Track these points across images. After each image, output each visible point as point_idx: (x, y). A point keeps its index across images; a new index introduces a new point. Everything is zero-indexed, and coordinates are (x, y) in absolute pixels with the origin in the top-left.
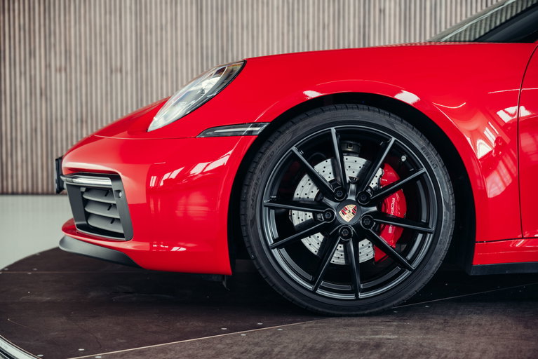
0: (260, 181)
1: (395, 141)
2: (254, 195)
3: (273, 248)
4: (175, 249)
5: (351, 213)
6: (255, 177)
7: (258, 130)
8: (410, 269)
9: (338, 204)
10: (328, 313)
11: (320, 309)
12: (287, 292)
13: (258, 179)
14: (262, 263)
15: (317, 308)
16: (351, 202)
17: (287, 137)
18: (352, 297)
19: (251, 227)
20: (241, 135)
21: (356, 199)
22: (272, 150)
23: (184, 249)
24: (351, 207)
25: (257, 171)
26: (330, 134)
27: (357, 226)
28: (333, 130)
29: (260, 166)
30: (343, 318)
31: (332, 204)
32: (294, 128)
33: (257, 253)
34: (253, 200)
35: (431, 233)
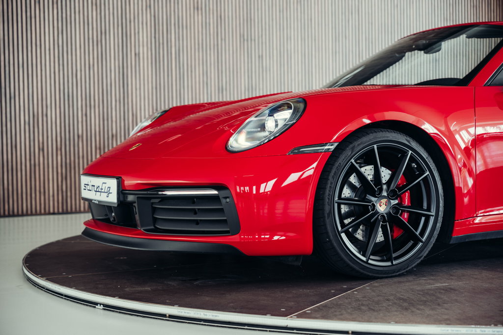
0: (333, 185)
1: (411, 153)
2: (329, 195)
3: (342, 233)
4: (276, 238)
5: (384, 205)
6: (329, 182)
7: (332, 148)
8: (422, 242)
9: (377, 199)
10: (375, 277)
11: (370, 274)
12: (351, 264)
13: (331, 183)
14: (335, 244)
15: (369, 274)
16: (384, 197)
17: (348, 152)
18: (389, 264)
19: (328, 219)
20: (321, 152)
21: (387, 195)
22: (339, 162)
23: (284, 238)
24: (384, 201)
25: (330, 178)
26: (373, 149)
27: (389, 214)
28: (375, 146)
29: (332, 174)
30: (389, 279)
31: (373, 199)
32: (351, 146)
33: (332, 237)
34: (329, 199)
35: (433, 216)
